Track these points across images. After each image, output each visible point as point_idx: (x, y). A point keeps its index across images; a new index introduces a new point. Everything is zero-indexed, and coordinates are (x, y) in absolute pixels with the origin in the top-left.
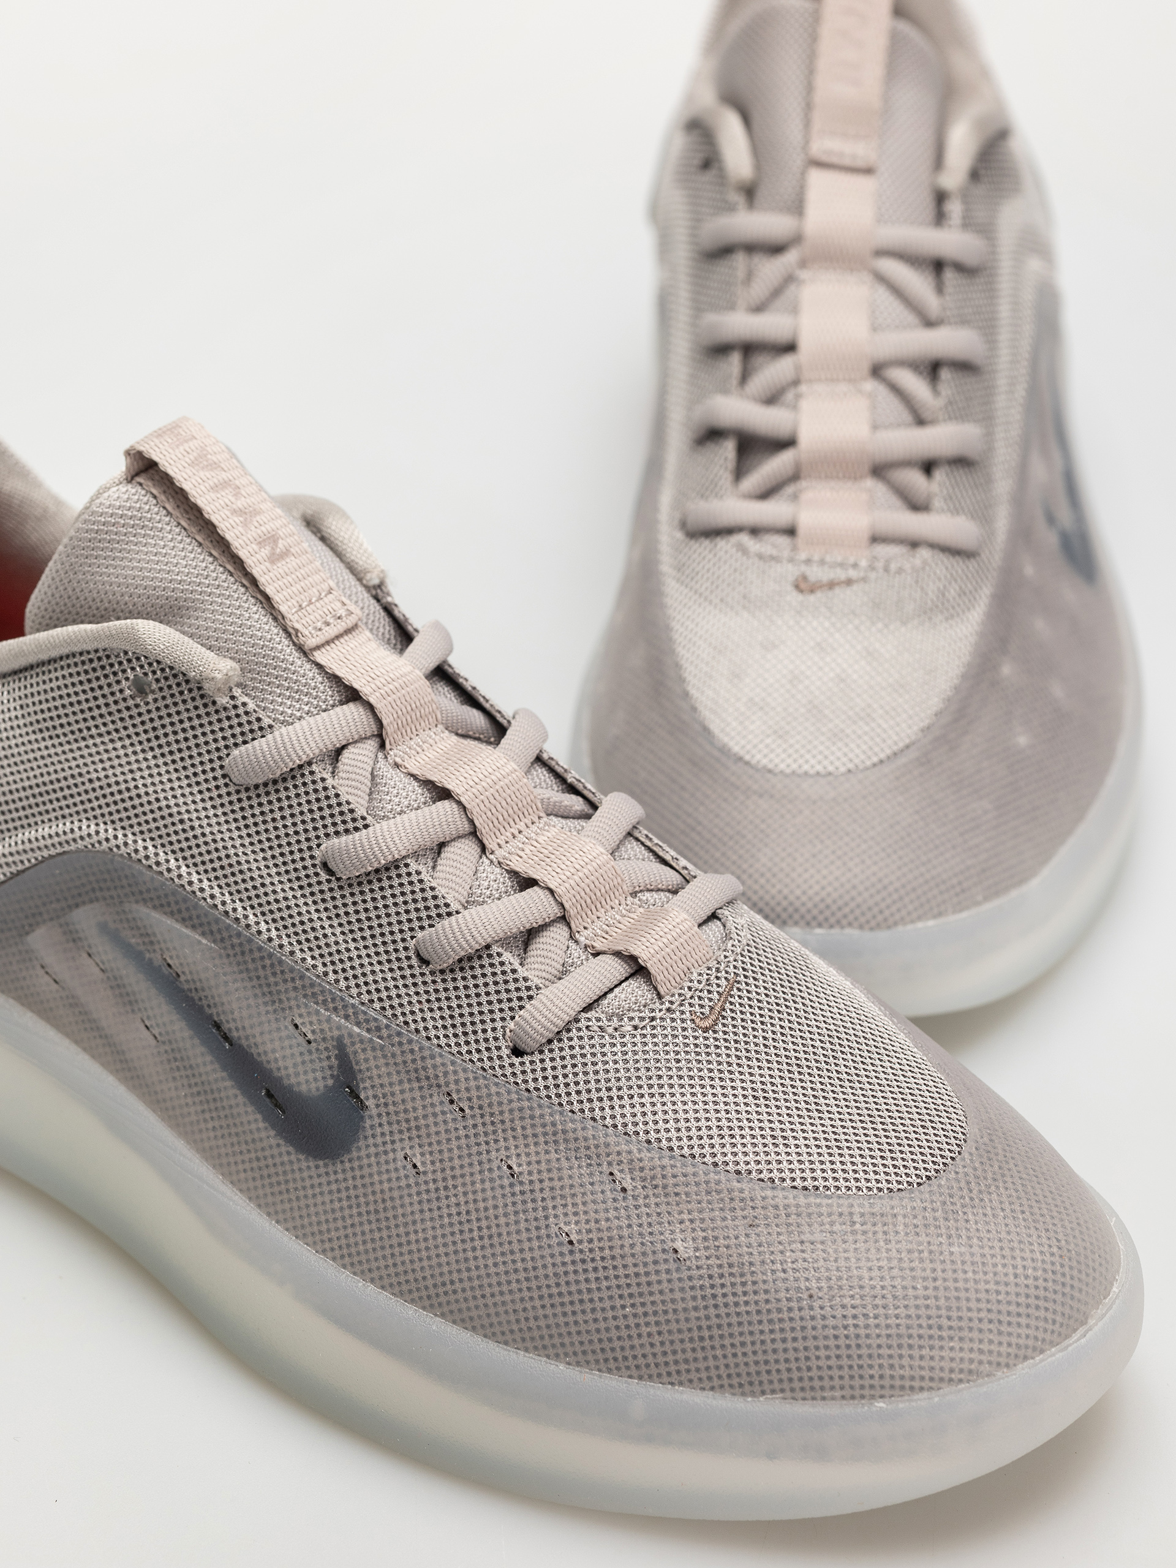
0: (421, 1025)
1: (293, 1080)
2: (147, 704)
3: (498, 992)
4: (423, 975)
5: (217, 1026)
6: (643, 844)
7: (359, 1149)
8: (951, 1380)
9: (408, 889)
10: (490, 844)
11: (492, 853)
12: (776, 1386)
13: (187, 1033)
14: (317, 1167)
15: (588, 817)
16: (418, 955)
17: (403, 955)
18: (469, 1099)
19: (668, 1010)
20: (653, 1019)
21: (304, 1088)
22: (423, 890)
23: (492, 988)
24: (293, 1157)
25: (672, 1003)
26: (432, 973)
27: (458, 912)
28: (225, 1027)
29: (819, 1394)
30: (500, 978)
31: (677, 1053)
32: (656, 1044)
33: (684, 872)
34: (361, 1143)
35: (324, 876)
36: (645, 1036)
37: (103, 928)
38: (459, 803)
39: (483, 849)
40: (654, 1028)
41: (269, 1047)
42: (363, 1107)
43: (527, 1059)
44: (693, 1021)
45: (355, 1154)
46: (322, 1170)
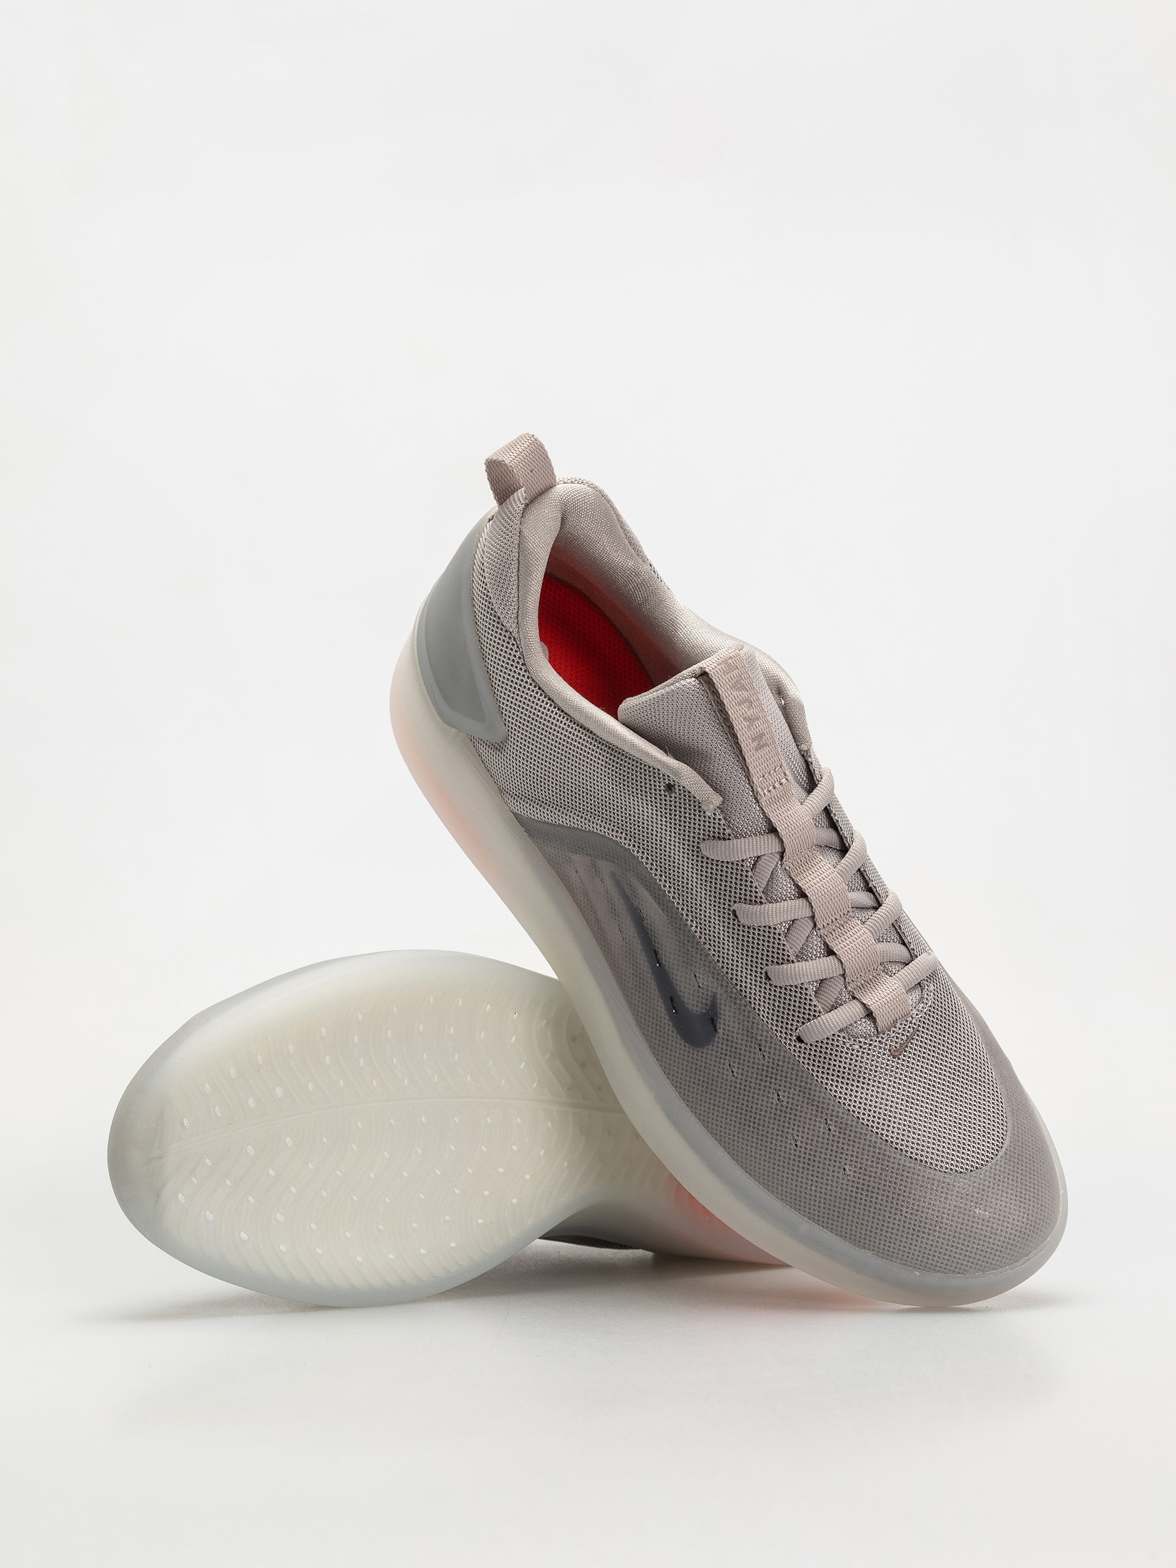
0: (757, 1007)
1: (686, 1001)
2: (671, 797)
3: (799, 1007)
4: (766, 984)
5: (656, 953)
6: (896, 929)
7: (708, 1049)
8: (954, 1271)
9: (772, 940)
10: (819, 926)
11: (819, 929)
12: (871, 1247)
13: (640, 947)
14: (685, 1046)
15: (876, 909)
16: (766, 973)
17: (759, 970)
18: (769, 1053)
19: (880, 1041)
20: (870, 1045)
21: (690, 1007)
22: (779, 944)
23: (797, 1004)
24: (674, 1034)
25: (882, 1038)
26: (771, 985)
27: (793, 962)
28: (660, 956)
29: (889, 1258)
30: (803, 1001)
31: (877, 1067)
32: (868, 1059)
33: (912, 952)
34: (710, 1047)
35: (732, 917)
36: (864, 1053)
37: (613, 875)
38: (810, 904)
39: (815, 925)
40: (869, 1050)
41: (678, 978)
42: (716, 1031)
43: (803, 1045)
44: (890, 1050)
45: (705, 1050)
46: (687, 1049)
